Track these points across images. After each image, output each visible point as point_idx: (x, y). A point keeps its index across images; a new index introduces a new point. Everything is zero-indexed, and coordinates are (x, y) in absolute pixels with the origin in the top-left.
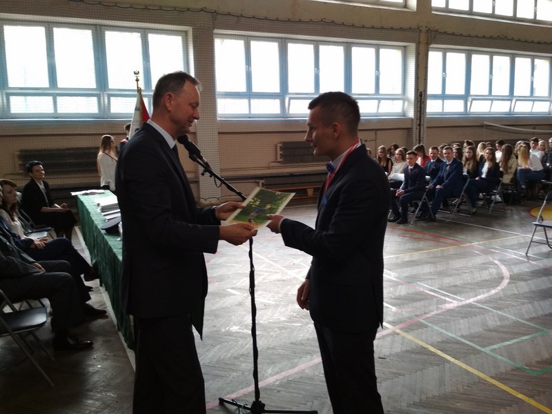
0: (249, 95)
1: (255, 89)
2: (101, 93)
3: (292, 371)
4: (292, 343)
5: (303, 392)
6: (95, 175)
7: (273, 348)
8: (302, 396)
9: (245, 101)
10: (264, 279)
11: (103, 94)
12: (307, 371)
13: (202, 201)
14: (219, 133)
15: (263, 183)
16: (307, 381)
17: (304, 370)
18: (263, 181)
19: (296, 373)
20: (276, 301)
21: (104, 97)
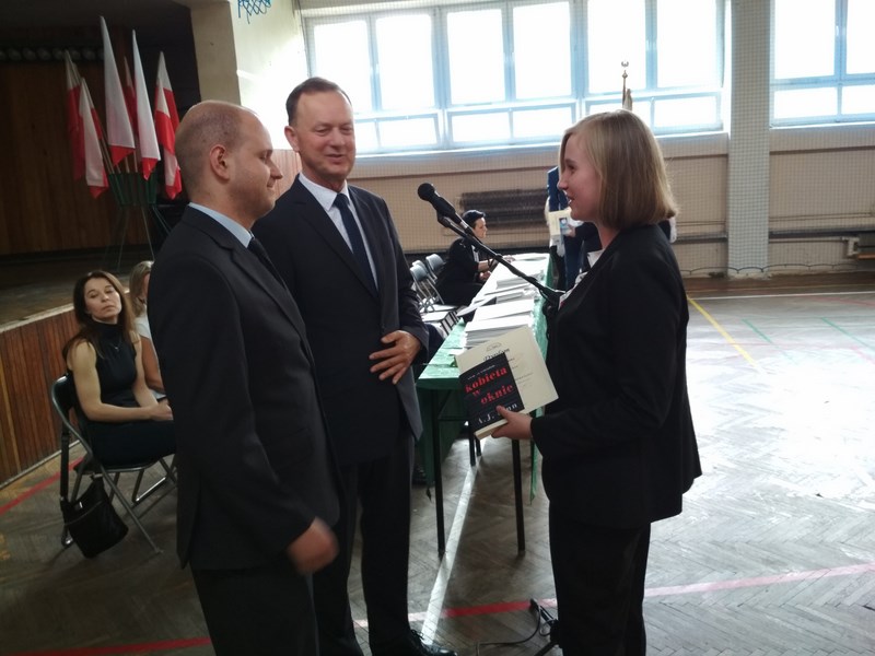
0: (841, 79)
1: (852, 68)
2: (577, 101)
3: (677, 590)
4: (714, 543)
5: (671, 630)
6: (541, 229)
7: (676, 543)
8: (664, 634)
9: (832, 91)
10: (746, 423)
11: (580, 103)
12: (705, 597)
13: (731, 273)
14: (772, 153)
15: (856, 244)
16: (692, 613)
17: (699, 594)
18: (856, 239)
19: (684, 595)
20: (738, 463)
21: (580, 106)
